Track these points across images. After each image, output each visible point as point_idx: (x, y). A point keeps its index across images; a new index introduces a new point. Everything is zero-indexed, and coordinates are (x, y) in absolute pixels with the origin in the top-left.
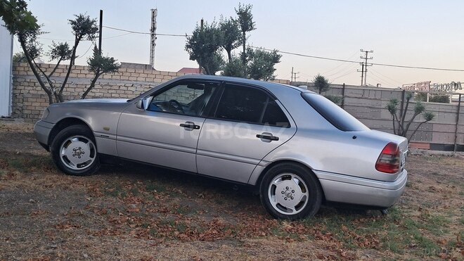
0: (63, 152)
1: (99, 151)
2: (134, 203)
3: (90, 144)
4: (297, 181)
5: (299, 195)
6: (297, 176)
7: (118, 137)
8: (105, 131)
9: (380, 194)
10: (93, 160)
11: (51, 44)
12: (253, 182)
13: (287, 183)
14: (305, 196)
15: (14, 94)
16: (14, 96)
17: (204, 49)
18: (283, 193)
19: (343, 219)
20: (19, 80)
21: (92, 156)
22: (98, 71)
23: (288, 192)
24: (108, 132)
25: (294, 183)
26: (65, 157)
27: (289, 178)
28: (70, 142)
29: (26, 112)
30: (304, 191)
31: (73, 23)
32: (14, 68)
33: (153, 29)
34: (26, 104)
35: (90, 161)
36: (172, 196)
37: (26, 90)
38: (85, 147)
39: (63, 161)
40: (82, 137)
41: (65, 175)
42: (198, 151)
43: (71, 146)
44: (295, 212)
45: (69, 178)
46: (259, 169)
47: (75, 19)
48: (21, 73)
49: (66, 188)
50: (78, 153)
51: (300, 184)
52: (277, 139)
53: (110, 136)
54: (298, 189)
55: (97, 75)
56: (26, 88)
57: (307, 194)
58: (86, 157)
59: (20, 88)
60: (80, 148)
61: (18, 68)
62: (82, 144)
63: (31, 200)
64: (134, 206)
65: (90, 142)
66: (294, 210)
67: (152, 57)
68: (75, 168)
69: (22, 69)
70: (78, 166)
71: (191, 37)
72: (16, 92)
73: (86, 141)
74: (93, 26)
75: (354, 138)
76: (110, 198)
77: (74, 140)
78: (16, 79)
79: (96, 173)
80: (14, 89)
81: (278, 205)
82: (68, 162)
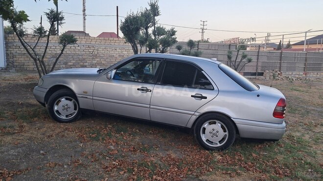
0: (56, 108)
1: (81, 107)
2: (112, 145)
3: (74, 102)
4: (219, 125)
5: (222, 134)
6: (220, 122)
7: (94, 98)
8: (85, 94)
9: (277, 132)
10: (76, 111)
11: (33, 27)
12: (190, 126)
13: (213, 126)
14: (226, 135)
15: (7, 53)
16: (7, 55)
17: (133, 29)
18: (210, 133)
19: (249, 146)
20: (9, 45)
21: (75, 109)
22: (65, 43)
23: (214, 132)
24: (86, 94)
25: (218, 126)
26: (57, 111)
27: (215, 123)
28: (60, 101)
29: (15, 64)
30: (225, 131)
31: (47, 14)
32: (5, 38)
33: (84, 10)
34: (15, 59)
35: (75, 112)
36: (134, 136)
37: (14, 51)
38: (70, 104)
39: (56, 114)
40: (68, 97)
41: (58, 123)
42: (151, 106)
43: (61, 104)
44: (219, 145)
45: (62, 126)
46: (194, 118)
47: (48, 12)
48: (10, 41)
49: (63, 136)
50: (66, 108)
51: (222, 127)
52: (205, 98)
53: (88, 97)
54: (221, 130)
55: (64, 46)
56: (14, 50)
57: (227, 133)
58: (71, 110)
59: (10, 49)
60: (67, 105)
61: (8, 38)
62: (68, 102)
63: (42, 152)
64: (112, 147)
65: (73, 100)
66: (218, 143)
67: (84, 26)
68: (64, 118)
69: (11, 38)
70: (67, 116)
71: (124, 21)
72: (8, 52)
73: (71, 100)
74: (60, 16)
75: (258, 96)
76: (95, 143)
77: (62, 100)
78: (7, 45)
79: (79, 120)
80: (6, 50)
81: (207, 140)
82: (59, 114)
